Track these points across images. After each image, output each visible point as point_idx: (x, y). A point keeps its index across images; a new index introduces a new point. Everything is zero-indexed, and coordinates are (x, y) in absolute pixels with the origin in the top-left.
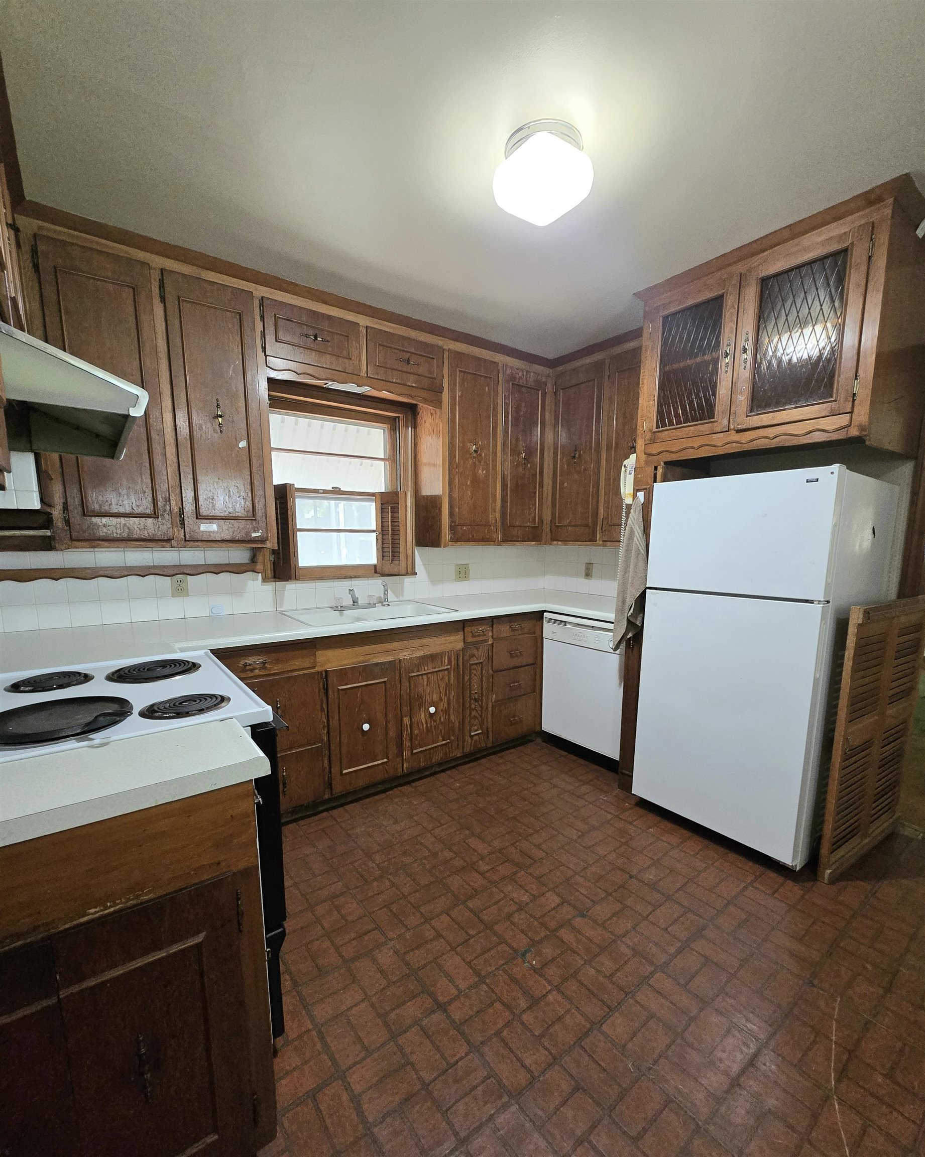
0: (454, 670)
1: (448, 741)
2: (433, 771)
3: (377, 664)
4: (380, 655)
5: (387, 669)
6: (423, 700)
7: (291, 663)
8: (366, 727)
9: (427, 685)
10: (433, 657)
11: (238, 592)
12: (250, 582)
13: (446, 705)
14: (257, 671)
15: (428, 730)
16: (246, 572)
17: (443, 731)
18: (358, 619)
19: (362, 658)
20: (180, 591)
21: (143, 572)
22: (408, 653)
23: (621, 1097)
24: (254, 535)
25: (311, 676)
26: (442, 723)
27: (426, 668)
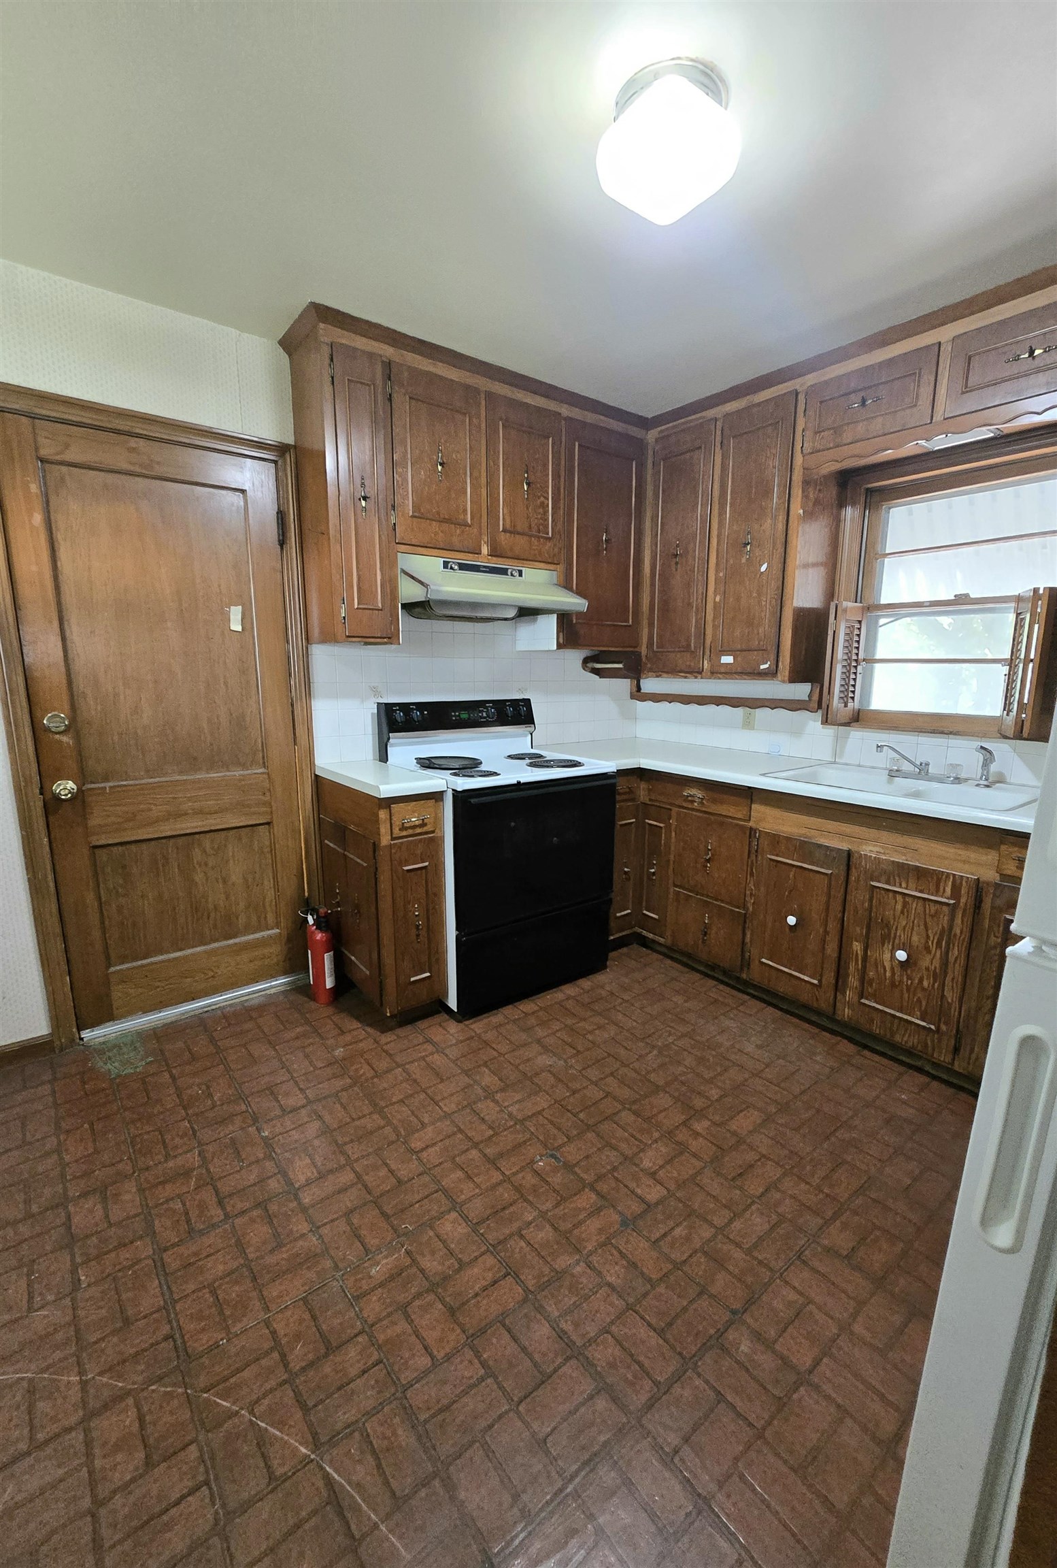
0: (965, 910)
1: (933, 1027)
2: (919, 1063)
3: (820, 846)
4: (834, 836)
5: (835, 858)
6: (890, 933)
7: (725, 806)
8: (792, 920)
9: (902, 912)
10: (921, 874)
11: (797, 732)
12: (811, 723)
13: (937, 963)
14: (696, 804)
15: (893, 985)
16: (800, 709)
17: (924, 1003)
18: (917, 795)
19: (804, 831)
20: (748, 724)
21: (719, 701)
22: (878, 849)
23: (384, 1214)
24: (762, 667)
25: (742, 827)
26: (924, 989)
27: (904, 885)
